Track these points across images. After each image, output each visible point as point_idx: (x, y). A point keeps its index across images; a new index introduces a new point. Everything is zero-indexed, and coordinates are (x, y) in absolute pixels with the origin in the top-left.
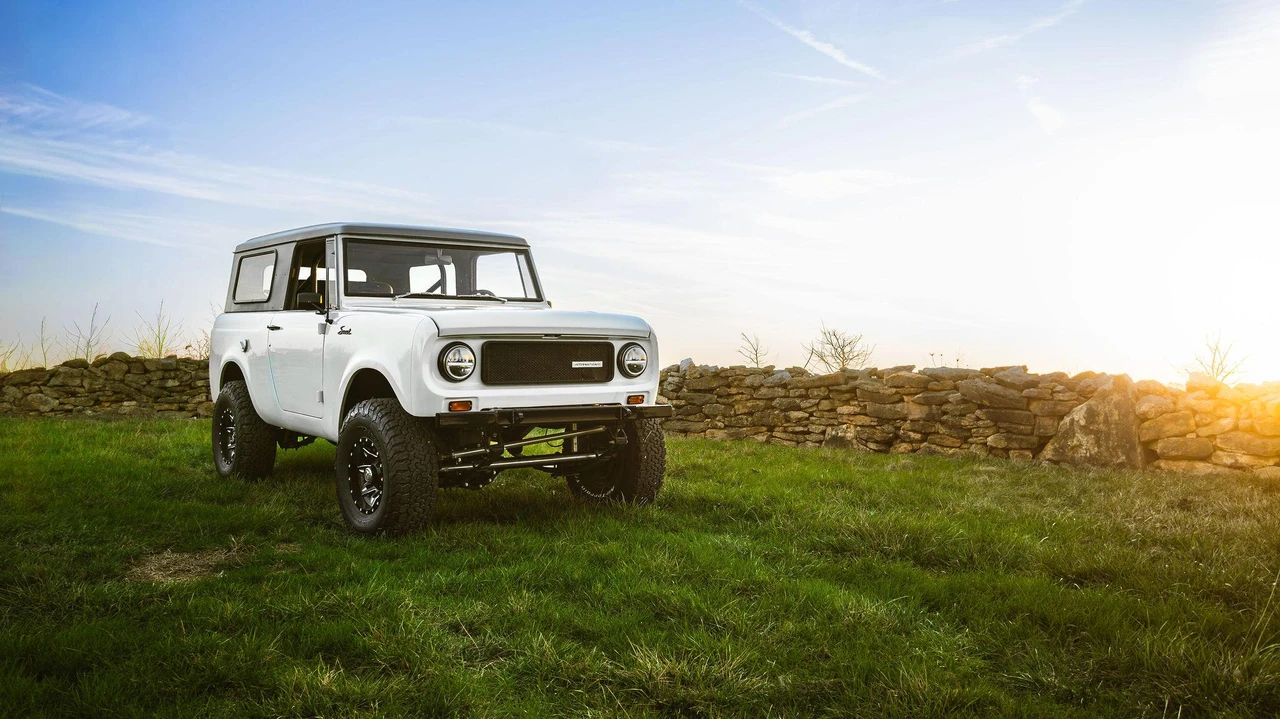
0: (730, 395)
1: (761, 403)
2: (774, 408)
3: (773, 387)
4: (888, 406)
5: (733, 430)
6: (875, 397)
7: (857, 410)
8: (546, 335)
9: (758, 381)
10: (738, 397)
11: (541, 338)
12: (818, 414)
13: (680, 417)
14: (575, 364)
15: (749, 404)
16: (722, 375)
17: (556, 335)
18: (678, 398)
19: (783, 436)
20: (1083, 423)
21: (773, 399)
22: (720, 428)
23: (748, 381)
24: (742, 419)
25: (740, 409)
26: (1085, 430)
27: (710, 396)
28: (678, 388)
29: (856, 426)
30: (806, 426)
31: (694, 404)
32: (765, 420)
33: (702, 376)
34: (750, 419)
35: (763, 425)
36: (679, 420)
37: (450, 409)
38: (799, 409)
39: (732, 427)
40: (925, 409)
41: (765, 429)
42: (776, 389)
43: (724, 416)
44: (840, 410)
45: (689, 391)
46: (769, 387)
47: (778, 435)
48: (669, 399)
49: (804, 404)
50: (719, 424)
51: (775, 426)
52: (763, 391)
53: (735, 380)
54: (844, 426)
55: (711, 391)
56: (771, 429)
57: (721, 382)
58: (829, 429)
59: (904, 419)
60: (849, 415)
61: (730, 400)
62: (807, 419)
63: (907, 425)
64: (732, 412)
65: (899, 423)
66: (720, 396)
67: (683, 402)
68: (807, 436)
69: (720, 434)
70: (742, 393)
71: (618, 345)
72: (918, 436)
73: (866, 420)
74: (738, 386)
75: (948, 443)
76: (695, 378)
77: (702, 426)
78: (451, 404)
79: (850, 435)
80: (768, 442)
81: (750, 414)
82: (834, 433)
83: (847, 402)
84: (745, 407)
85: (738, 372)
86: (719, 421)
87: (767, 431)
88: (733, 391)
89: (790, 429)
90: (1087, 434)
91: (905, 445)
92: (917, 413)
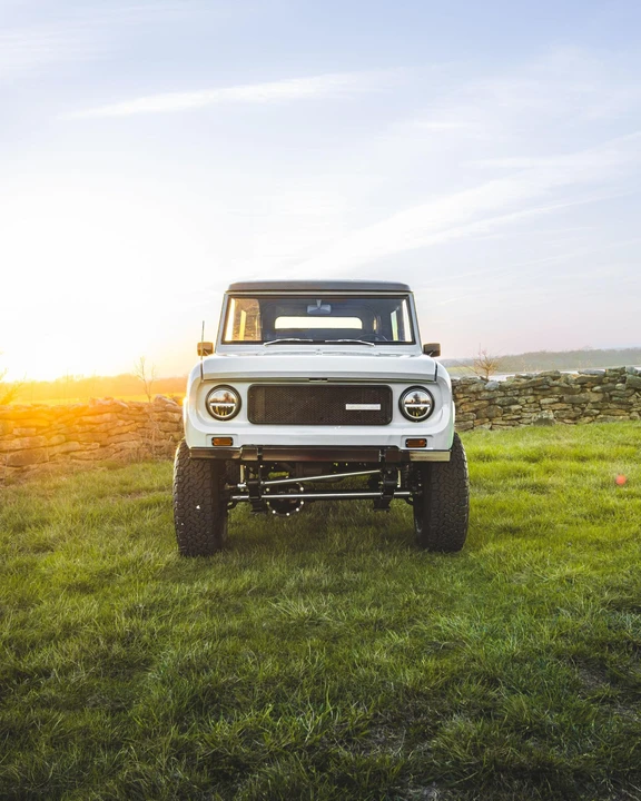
3: (491, 391)
4: (577, 396)
6: (568, 390)
7: (556, 400)
12: (528, 405)
19: (503, 423)
23: (473, 388)
29: (554, 411)
30: (519, 414)
32: (488, 414)
34: (476, 414)
35: (485, 418)
38: (517, 403)
40: (601, 395)
41: (487, 420)
44: (542, 401)
47: (498, 423)
49: (520, 400)
51: (496, 417)
52: (484, 394)
54: (546, 411)
58: (535, 415)
59: (586, 403)
60: (550, 404)
62: (521, 410)
63: (590, 405)
65: (584, 405)
68: (520, 421)
72: (598, 412)
73: (564, 406)
75: (618, 414)
79: (552, 416)
81: (476, 411)
82: (539, 416)
83: (544, 397)
84: (472, 406)
89: (508, 418)
91: (588, 418)
92: (595, 398)
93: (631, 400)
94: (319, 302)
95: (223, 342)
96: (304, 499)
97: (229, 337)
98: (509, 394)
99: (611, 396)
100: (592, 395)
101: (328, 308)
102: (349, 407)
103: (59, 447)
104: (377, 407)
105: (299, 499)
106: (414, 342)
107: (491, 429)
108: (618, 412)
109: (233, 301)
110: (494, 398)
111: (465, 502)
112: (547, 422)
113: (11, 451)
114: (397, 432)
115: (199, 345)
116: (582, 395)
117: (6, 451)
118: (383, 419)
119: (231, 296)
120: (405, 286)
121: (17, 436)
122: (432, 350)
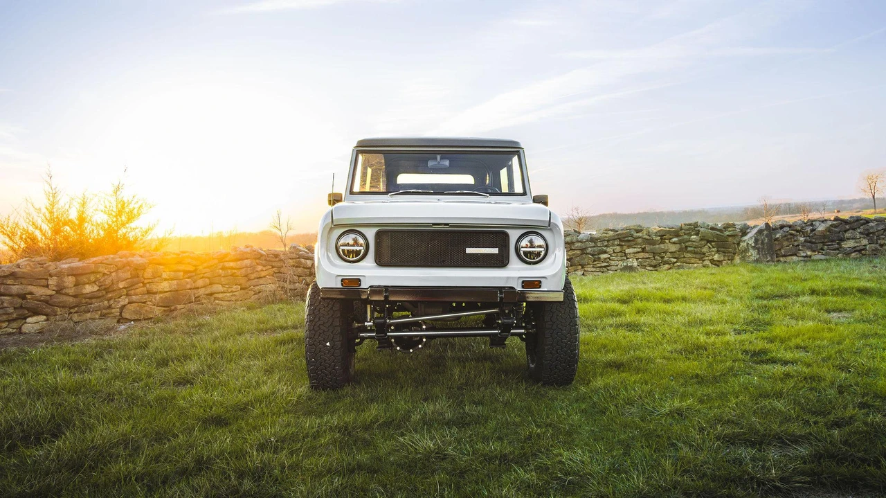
4: (657, 246)
6: (650, 242)
7: (640, 250)
12: (615, 255)
19: (594, 270)
20: (753, 245)
26: (754, 248)
29: (637, 259)
30: (608, 262)
32: (581, 262)
35: (579, 265)
38: (605, 252)
40: (678, 245)
44: (627, 251)
47: (589, 269)
49: (608, 250)
54: (631, 260)
58: (621, 262)
59: (665, 252)
60: (634, 253)
62: (609, 258)
63: (669, 254)
65: (663, 255)
68: (608, 268)
72: (675, 260)
73: (647, 255)
75: (693, 262)
79: (635, 264)
82: (625, 264)
83: (629, 247)
87: (583, 268)
89: (598, 265)
90: (754, 250)
91: (667, 266)
92: (673, 248)
93: (704, 250)
94: (439, 157)
95: (352, 193)
96: (427, 337)
97: (357, 188)
98: (599, 244)
99: (686, 247)
100: (670, 245)
101: (447, 163)
102: (469, 250)
103: (203, 290)
104: (495, 251)
105: (422, 337)
106: (524, 194)
107: (583, 274)
108: (693, 260)
109: (360, 157)
110: (586, 248)
111: (576, 339)
112: (631, 269)
113: (161, 292)
114: (513, 274)
115: (330, 195)
116: (662, 246)
117: (156, 293)
118: (500, 261)
119: (358, 152)
120: (517, 143)
121: (165, 280)
122: (542, 200)
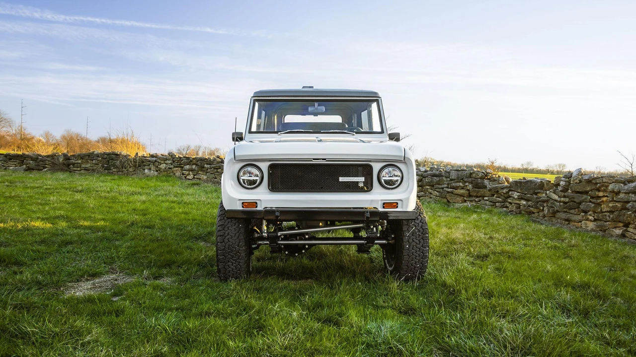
0: (599, 197)
1: (619, 205)
2: (628, 210)
3: (629, 193)
5: (599, 223)
8: (314, 159)
9: (617, 188)
10: (605, 199)
11: (311, 161)
13: (565, 210)
14: (341, 179)
15: (611, 205)
16: (594, 182)
17: (323, 159)
18: (564, 197)
21: (628, 202)
22: (591, 221)
23: (611, 187)
24: (606, 215)
25: (605, 208)
27: (585, 196)
28: (565, 190)
31: (575, 202)
32: (621, 218)
33: (580, 181)
34: (611, 216)
35: (620, 222)
36: (565, 212)
37: (243, 207)
39: (601, 220)
41: (621, 225)
42: (630, 195)
43: (594, 212)
45: (573, 192)
46: (626, 193)
48: (559, 197)
50: (591, 218)
51: (629, 224)
52: (622, 196)
53: (603, 186)
55: (586, 193)
56: (627, 225)
57: (594, 187)
61: (599, 201)
64: (599, 210)
66: (592, 197)
67: (567, 200)
69: (591, 225)
70: (607, 196)
71: (376, 167)
74: (604, 191)
76: (576, 183)
77: (579, 217)
78: (243, 203)
80: (623, 236)
81: (611, 212)
84: (608, 206)
85: (604, 180)
86: (590, 215)
87: (624, 226)
88: (601, 194)
94: (316, 104)
95: (250, 132)
96: (308, 244)
97: (254, 129)
101: (323, 109)
105: (305, 245)
106: (382, 132)
109: (257, 104)
115: (233, 134)
119: (255, 101)
122: (395, 137)
